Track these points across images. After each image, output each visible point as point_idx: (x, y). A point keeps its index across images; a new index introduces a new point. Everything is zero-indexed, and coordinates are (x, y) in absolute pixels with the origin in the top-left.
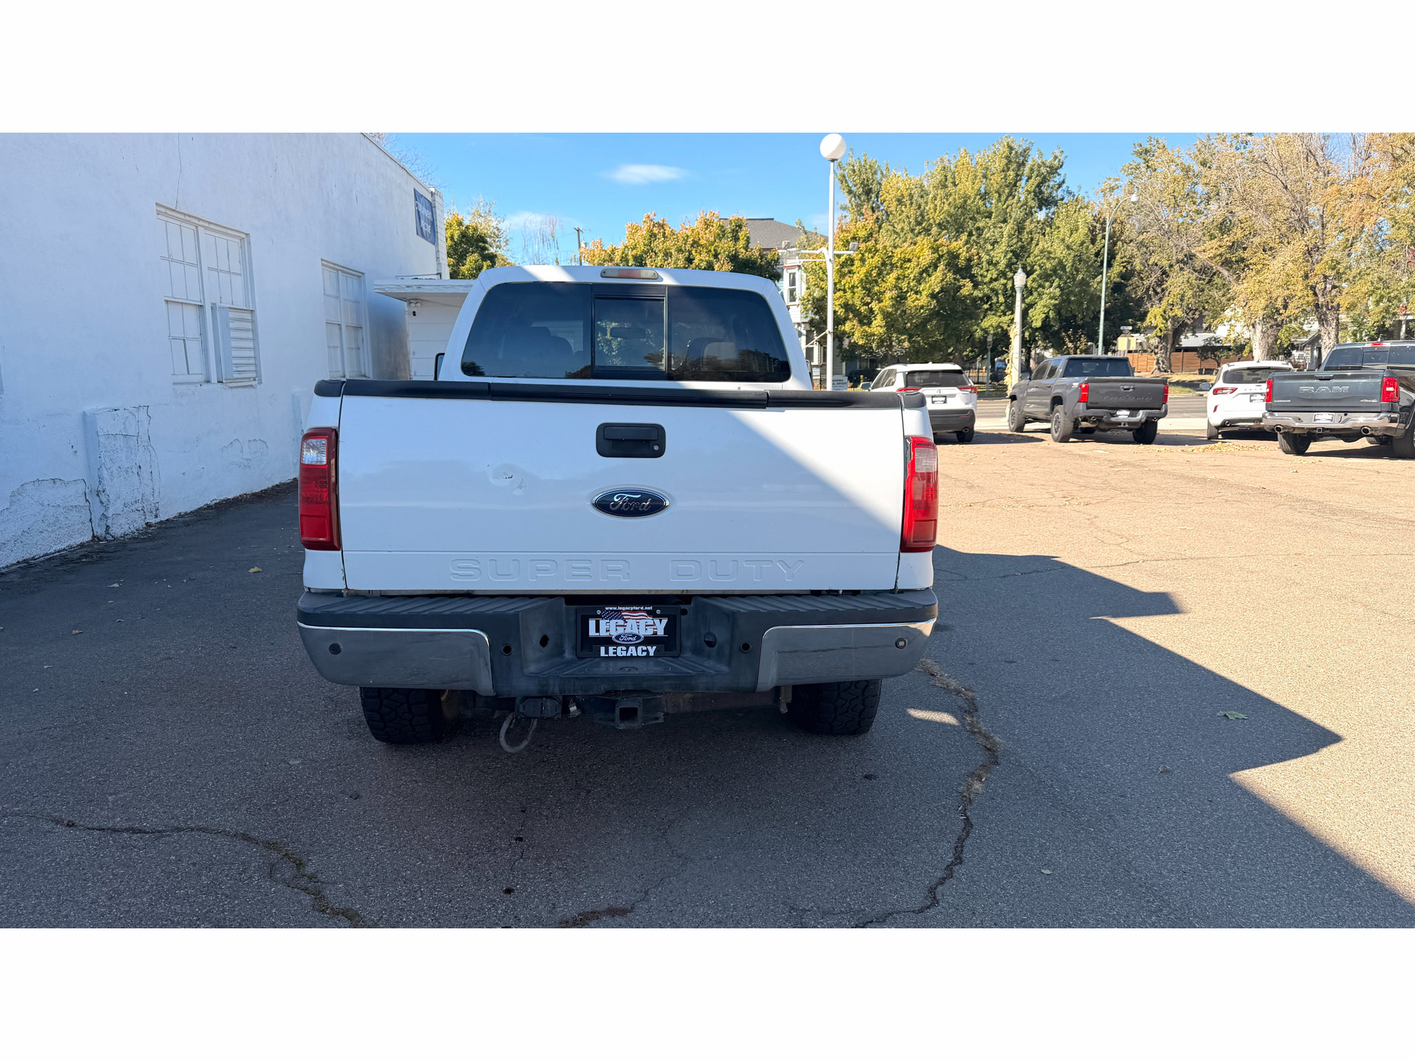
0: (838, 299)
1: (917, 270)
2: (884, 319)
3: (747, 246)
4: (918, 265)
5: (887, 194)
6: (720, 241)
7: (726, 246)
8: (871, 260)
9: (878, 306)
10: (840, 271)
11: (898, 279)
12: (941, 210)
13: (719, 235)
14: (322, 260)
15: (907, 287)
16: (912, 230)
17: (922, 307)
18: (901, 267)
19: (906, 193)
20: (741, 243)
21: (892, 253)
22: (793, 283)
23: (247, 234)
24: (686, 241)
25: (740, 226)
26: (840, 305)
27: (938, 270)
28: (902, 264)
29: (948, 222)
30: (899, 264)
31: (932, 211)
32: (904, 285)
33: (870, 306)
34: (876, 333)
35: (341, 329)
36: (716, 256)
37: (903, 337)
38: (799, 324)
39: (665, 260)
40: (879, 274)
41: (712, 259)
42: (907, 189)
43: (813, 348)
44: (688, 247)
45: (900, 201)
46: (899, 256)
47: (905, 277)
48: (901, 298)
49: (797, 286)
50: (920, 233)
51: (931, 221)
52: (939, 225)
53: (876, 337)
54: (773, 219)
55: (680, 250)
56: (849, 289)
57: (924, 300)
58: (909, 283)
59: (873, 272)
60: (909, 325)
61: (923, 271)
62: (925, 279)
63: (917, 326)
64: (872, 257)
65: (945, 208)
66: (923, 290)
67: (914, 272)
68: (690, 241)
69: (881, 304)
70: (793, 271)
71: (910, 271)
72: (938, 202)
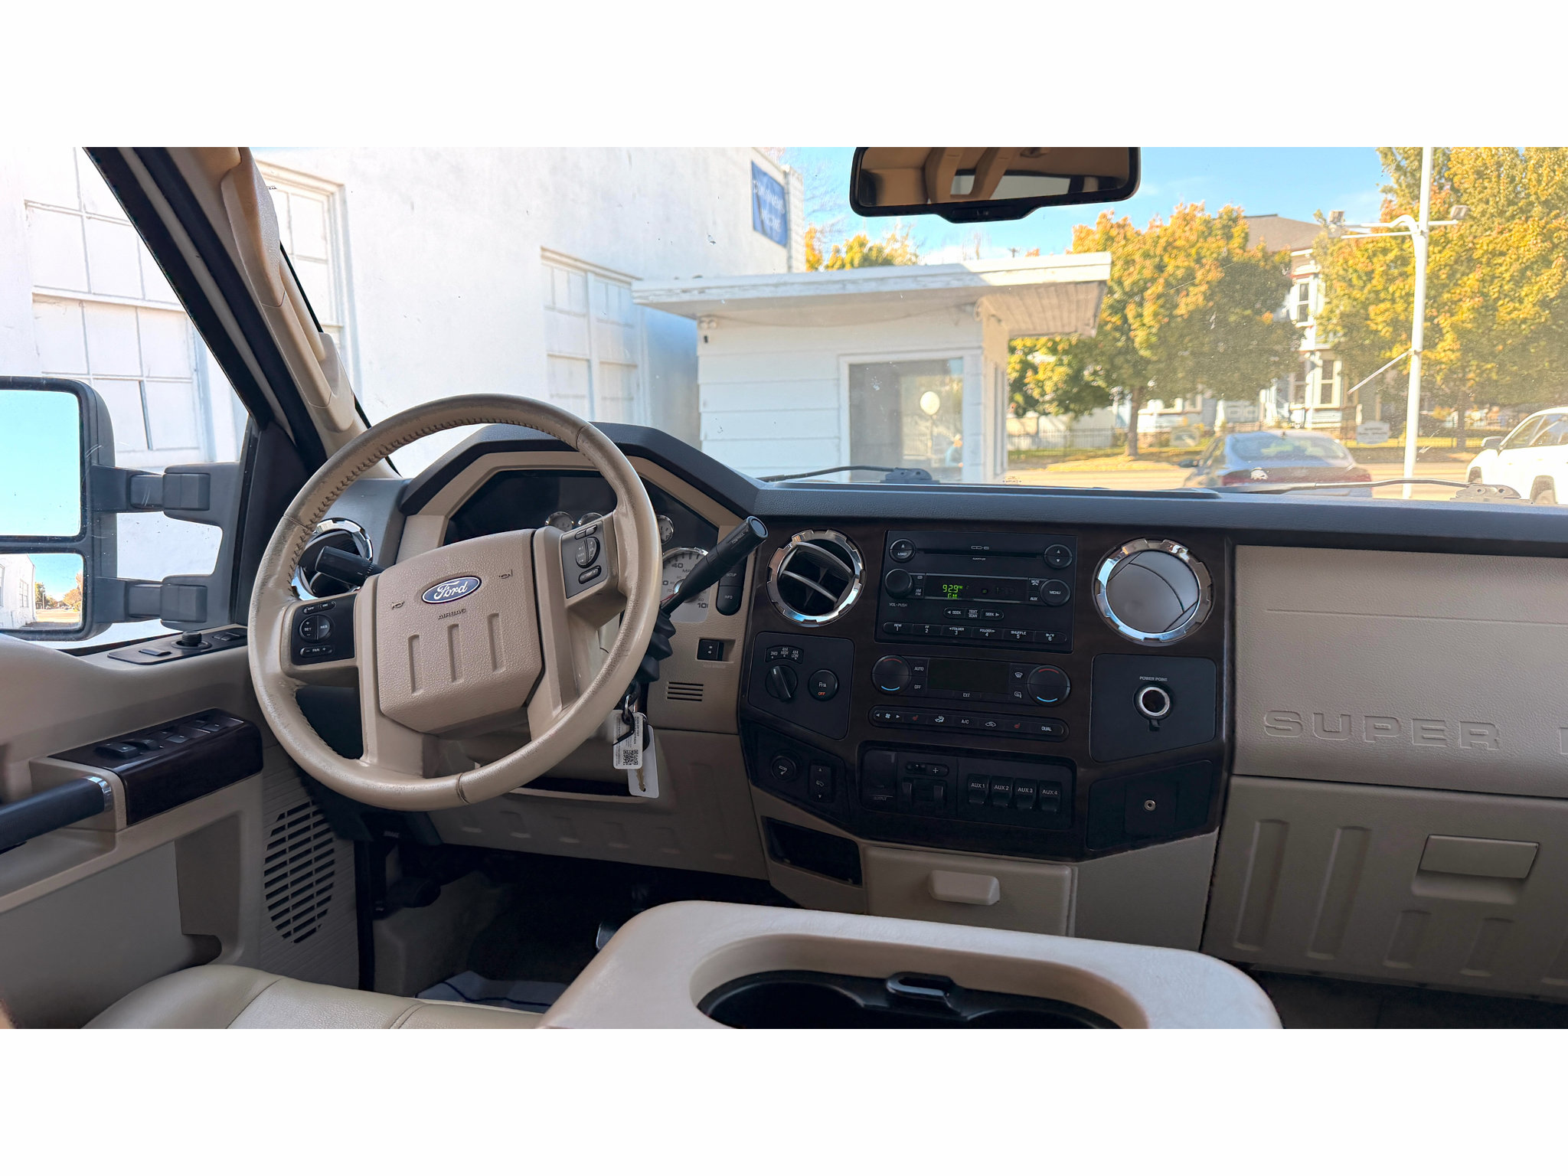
0: (1382, 313)
1: (1516, 266)
2: (1458, 339)
3: (1244, 245)
4: (1518, 259)
5: (1459, 165)
6: (1206, 241)
7: (1215, 246)
8: (1438, 256)
9: (1449, 321)
10: (1387, 275)
11: (1483, 281)
12: (1549, 182)
13: (1203, 232)
14: (543, 249)
15: (1499, 292)
16: (1502, 213)
17: (1524, 321)
18: (1488, 264)
19: (1490, 162)
20: (1236, 242)
21: (1474, 244)
22: (1304, 296)
23: (340, 186)
24: (1156, 243)
25: (1235, 220)
26: (1385, 321)
27: (1553, 266)
28: (1489, 259)
29: (1560, 198)
30: (1484, 260)
31: (1534, 183)
32: (1493, 291)
33: (1436, 321)
34: (1444, 360)
35: (590, 367)
36: (1199, 260)
37: (1489, 366)
38: (1312, 353)
39: (1125, 270)
40: (1450, 276)
41: (1192, 264)
42: (1493, 156)
43: (1331, 385)
44: (1159, 250)
45: (1480, 174)
46: (1485, 248)
47: (1493, 277)
48: (1487, 309)
49: (1311, 302)
50: (1513, 217)
51: (1533, 198)
52: (1546, 203)
53: (1443, 366)
54: (1276, 215)
55: (1146, 255)
56: (1401, 297)
57: (1527, 309)
58: (1501, 287)
59: (1441, 273)
60: (1500, 347)
61: (1527, 268)
62: (1530, 279)
63: (1513, 349)
64: (1440, 252)
65: (1557, 178)
66: (1526, 295)
67: (1512, 270)
68: (1162, 242)
69: (1454, 318)
70: (1304, 281)
71: (1503, 268)
72: (1544, 171)
